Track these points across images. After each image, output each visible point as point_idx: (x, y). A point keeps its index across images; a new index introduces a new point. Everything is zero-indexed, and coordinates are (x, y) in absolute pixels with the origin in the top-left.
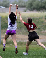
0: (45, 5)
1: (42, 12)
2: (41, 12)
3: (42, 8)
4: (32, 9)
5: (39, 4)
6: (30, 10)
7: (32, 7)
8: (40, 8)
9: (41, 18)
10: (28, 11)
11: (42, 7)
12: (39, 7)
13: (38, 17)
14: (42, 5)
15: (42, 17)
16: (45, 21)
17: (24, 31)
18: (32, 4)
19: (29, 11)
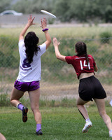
0: (100, 7)
1: (93, 25)
2: (91, 26)
3: (93, 16)
4: (68, 18)
5: (84, 4)
6: (63, 19)
7: (68, 13)
8: (86, 15)
9: (90, 41)
10: (57, 24)
11: (93, 11)
12: (84, 13)
13: (82, 37)
14: (91, 7)
15: (93, 37)
16: (100, 47)
17: (48, 72)
18: (66, 4)
19: (59, 22)
